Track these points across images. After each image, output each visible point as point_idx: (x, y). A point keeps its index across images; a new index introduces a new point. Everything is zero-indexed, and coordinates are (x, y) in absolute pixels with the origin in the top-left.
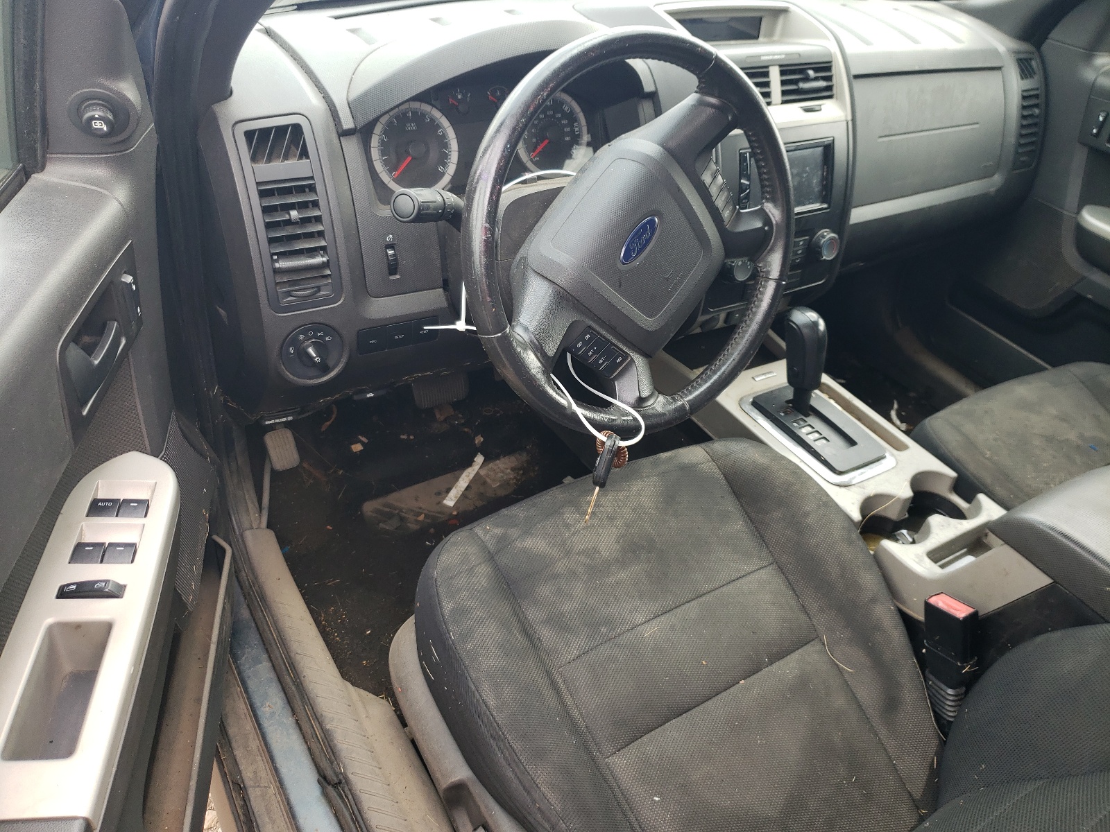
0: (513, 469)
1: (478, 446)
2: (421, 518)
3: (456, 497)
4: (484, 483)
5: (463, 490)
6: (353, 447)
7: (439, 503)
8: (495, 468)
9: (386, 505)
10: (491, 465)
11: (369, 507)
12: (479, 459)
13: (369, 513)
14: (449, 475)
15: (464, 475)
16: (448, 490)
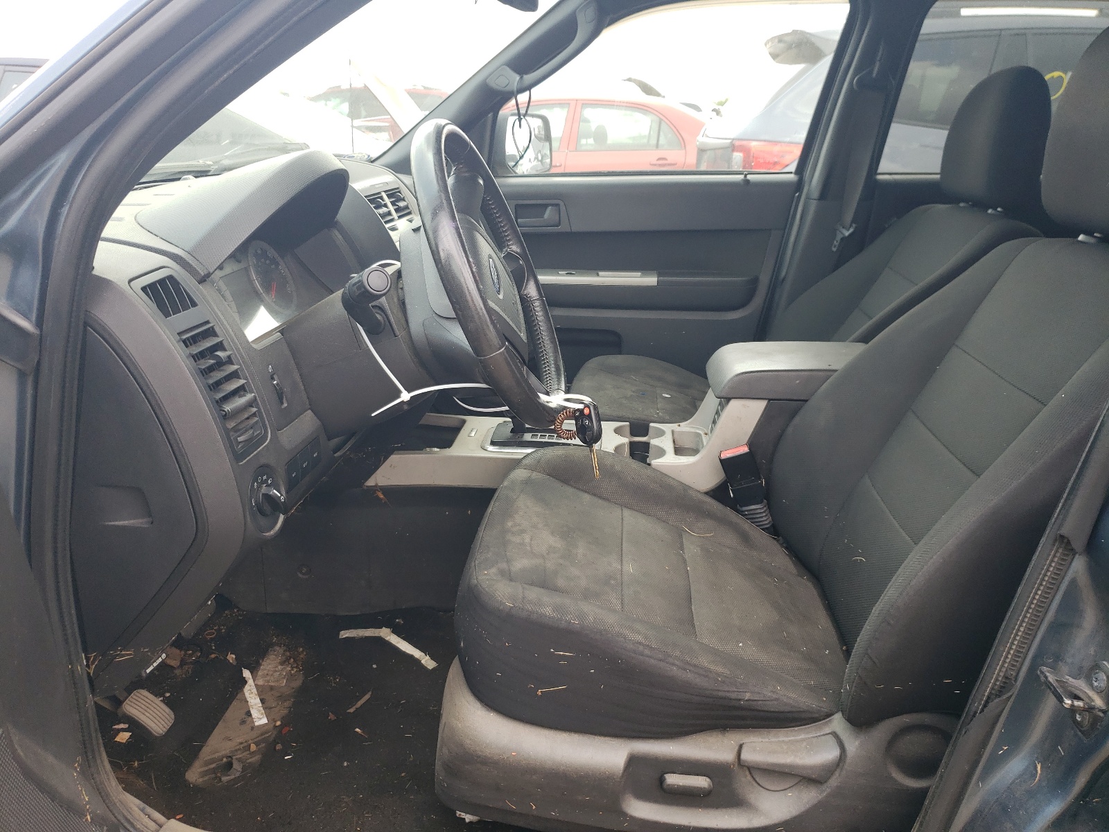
0: (282, 663)
1: (235, 663)
2: (253, 748)
3: (262, 714)
4: (272, 688)
5: (261, 705)
6: (118, 739)
7: (253, 728)
8: (266, 672)
9: (207, 763)
10: (260, 673)
11: (194, 775)
12: (246, 674)
13: (201, 780)
14: (234, 703)
15: (247, 694)
16: (249, 714)
